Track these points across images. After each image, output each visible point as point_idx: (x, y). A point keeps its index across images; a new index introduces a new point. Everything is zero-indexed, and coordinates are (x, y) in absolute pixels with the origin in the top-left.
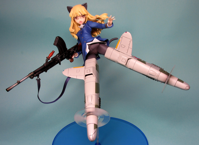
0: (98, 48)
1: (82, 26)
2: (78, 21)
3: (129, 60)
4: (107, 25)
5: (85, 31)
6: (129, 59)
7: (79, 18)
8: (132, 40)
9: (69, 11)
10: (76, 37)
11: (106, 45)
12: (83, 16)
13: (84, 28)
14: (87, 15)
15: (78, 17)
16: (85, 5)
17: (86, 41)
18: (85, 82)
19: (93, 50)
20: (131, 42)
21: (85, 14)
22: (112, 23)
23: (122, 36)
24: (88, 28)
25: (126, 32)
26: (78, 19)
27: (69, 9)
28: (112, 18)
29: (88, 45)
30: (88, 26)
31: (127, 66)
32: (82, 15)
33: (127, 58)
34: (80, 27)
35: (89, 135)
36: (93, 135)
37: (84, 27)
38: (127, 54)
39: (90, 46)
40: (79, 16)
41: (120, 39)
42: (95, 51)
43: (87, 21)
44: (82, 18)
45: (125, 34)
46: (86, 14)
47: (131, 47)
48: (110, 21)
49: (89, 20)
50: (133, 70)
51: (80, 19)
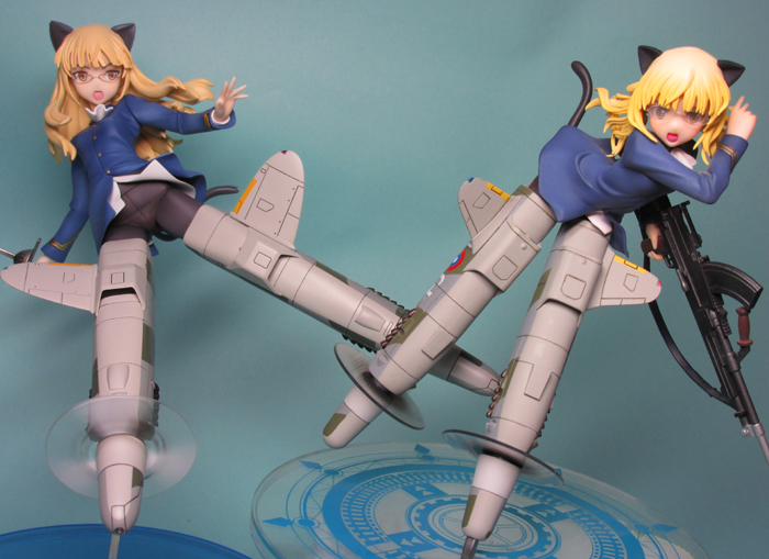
0: (161, 203)
1: (100, 111)
2: (86, 88)
3: (284, 261)
4: (209, 115)
5: (113, 132)
6: (282, 256)
7: (96, 74)
8: (302, 185)
9: (57, 43)
10: (70, 150)
11: (193, 195)
12: (115, 71)
13: (111, 119)
14: (129, 69)
15: (90, 72)
16: (126, 33)
17: (111, 170)
18: (98, 321)
19: (139, 208)
20: (301, 191)
21: (122, 67)
22: (232, 114)
23: (265, 167)
24: (129, 120)
25: (284, 152)
26: (89, 78)
27: (58, 34)
28: (235, 92)
29: (119, 183)
30: (126, 115)
31: (271, 284)
32: (109, 68)
33: (275, 254)
34: (94, 113)
35: (110, 505)
36: (128, 507)
37: (108, 115)
38: (279, 239)
39: (126, 188)
40: (96, 69)
41: (255, 178)
42: (146, 216)
43: (124, 97)
44: (107, 78)
45: (277, 159)
46: (126, 66)
47: (298, 214)
48: (226, 100)
49: (132, 93)
50: (293, 304)
51: (96, 81)
